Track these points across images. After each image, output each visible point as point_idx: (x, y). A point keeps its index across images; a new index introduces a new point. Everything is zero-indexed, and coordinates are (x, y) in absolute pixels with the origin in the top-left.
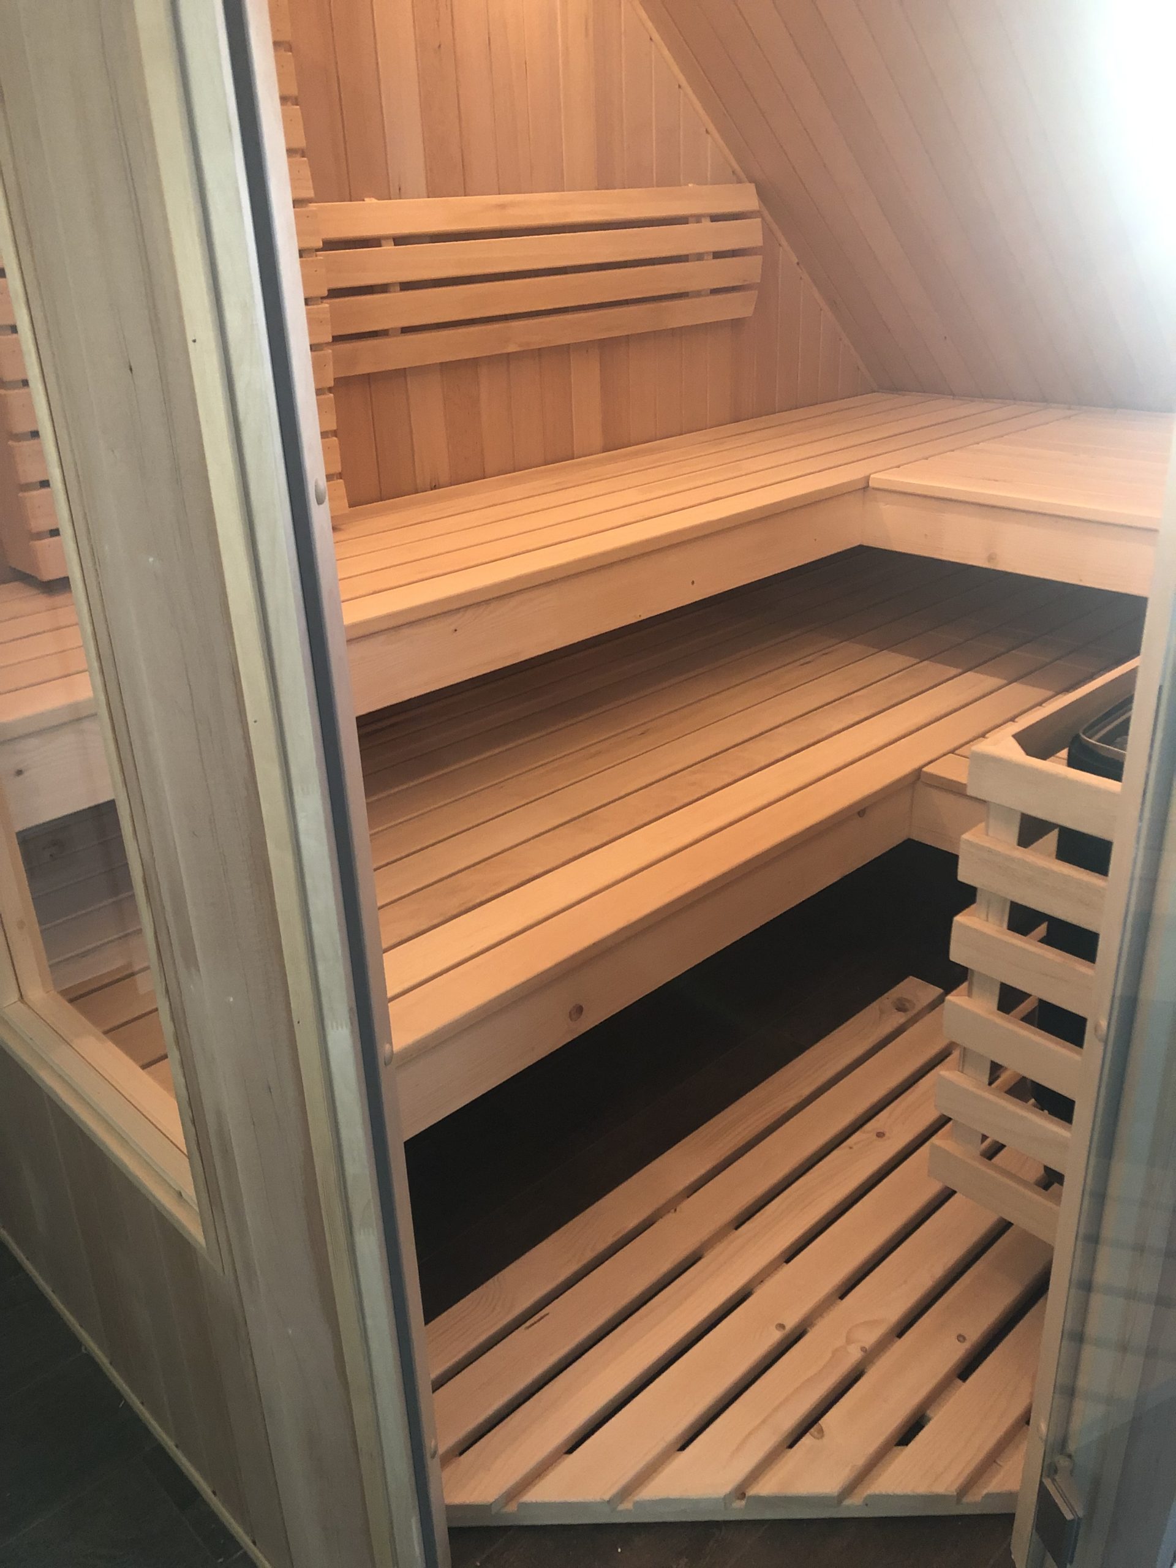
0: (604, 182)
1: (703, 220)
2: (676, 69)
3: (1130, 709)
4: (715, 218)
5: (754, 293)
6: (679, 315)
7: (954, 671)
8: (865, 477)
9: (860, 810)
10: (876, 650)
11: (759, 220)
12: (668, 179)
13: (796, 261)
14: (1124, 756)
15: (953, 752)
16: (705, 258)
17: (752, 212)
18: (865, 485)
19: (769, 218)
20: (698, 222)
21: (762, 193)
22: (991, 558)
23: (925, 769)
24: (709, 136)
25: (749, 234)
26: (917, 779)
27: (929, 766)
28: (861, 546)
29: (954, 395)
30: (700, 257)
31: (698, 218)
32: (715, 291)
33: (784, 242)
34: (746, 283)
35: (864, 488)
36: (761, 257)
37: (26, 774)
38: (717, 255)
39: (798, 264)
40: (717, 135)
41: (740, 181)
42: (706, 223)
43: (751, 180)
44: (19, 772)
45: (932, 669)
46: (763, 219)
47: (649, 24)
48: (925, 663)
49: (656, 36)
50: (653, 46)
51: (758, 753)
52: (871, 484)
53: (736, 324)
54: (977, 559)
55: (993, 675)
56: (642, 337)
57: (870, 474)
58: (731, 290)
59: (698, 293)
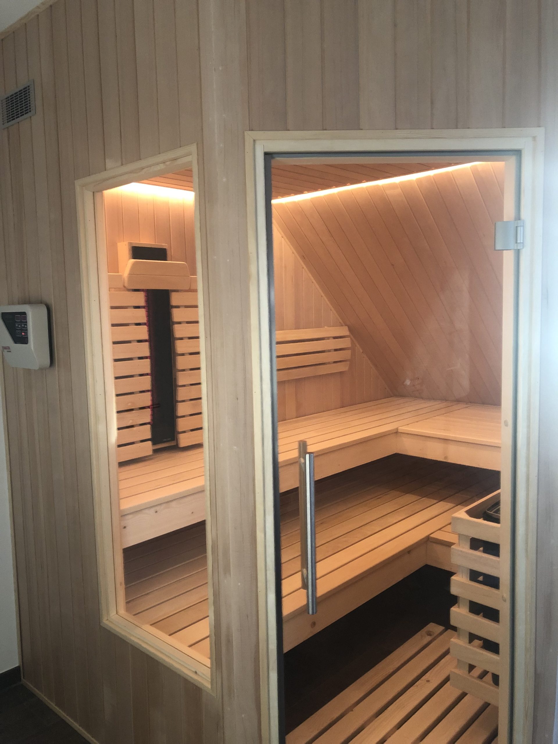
0: (297, 327)
1: (330, 338)
2: (320, 291)
3: (500, 505)
4: (335, 338)
5: (348, 363)
6: (322, 370)
7: (435, 501)
8: (396, 428)
9: (409, 551)
10: (404, 494)
11: (350, 338)
12: (318, 325)
13: (362, 351)
14: (500, 516)
15: (440, 529)
16: (331, 351)
17: (348, 336)
18: (396, 431)
19: (353, 338)
20: (328, 339)
21: (350, 330)
22: (446, 458)
23: (431, 536)
24: (332, 312)
25: (346, 343)
26: (428, 540)
27: (432, 534)
28: (396, 454)
30: (329, 351)
31: (328, 338)
32: (335, 362)
33: (358, 345)
34: (345, 359)
35: (396, 432)
36: (351, 350)
37: (127, 528)
38: (336, 350)
40: (335, 310)
41: (342, 326)
42: (332, 340)
43: (346, 325)
44: (125, 527)
45: (427, 501)
46: (351, 339)
47: (312, 278)
48: (424, 498)
49: (314, 281)
50: (313, 284)
51: (368, 530)
52: (399, 431)
53: (341, 373)
54: (440, 458)
55: (451, 502)
56: (309, 378)
57: (398, 427)
58: (340, 361)
59: (329, 363)
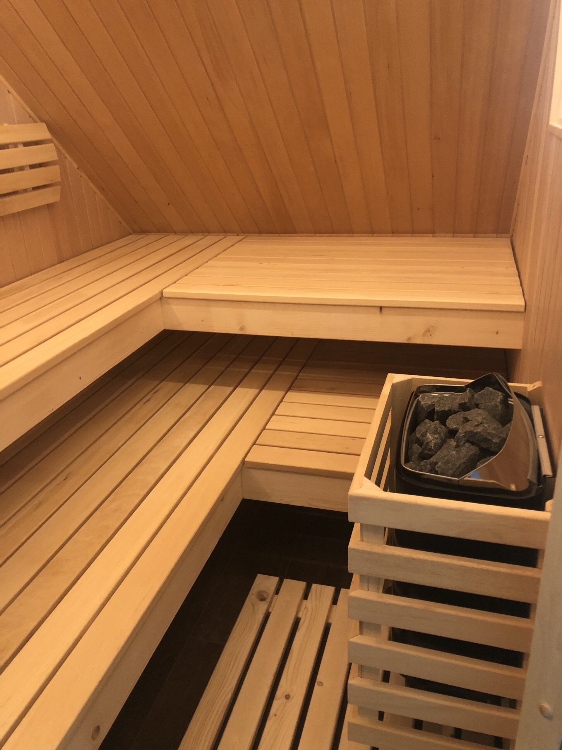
1: (19, 146)
4: (26, 144)
5: (58, 188)
6: (15, 205)
8: (160, 292)
10: (183, 383)
11: (52, 144)
13: (76, 167)
16: (25, 169)
17: (47, 140)
18: (161, 296)
19: (57, 143)
20: (15, 147)
21: (50, 128)
22: (242, 329)
24: (11, 95)
25: (48, 153)
28: (164, 331)
29: (175, 232)
30: (21, 168)
31: (15, 145)
32: (34, 189)
33: (68, 156)
34: (53, 182)
35: (161, 298)
36: (58, 166)
38: (32, 167)
39: (78, 168)
40: (15, 94)
41: (36, 122)
42: (21, 148)
43: (42, 121)
46: (54, 144)
52: (164, 295)
53: (50, 206)
54: (234, 329)
58: (44, 186)
59: (25, 191)
